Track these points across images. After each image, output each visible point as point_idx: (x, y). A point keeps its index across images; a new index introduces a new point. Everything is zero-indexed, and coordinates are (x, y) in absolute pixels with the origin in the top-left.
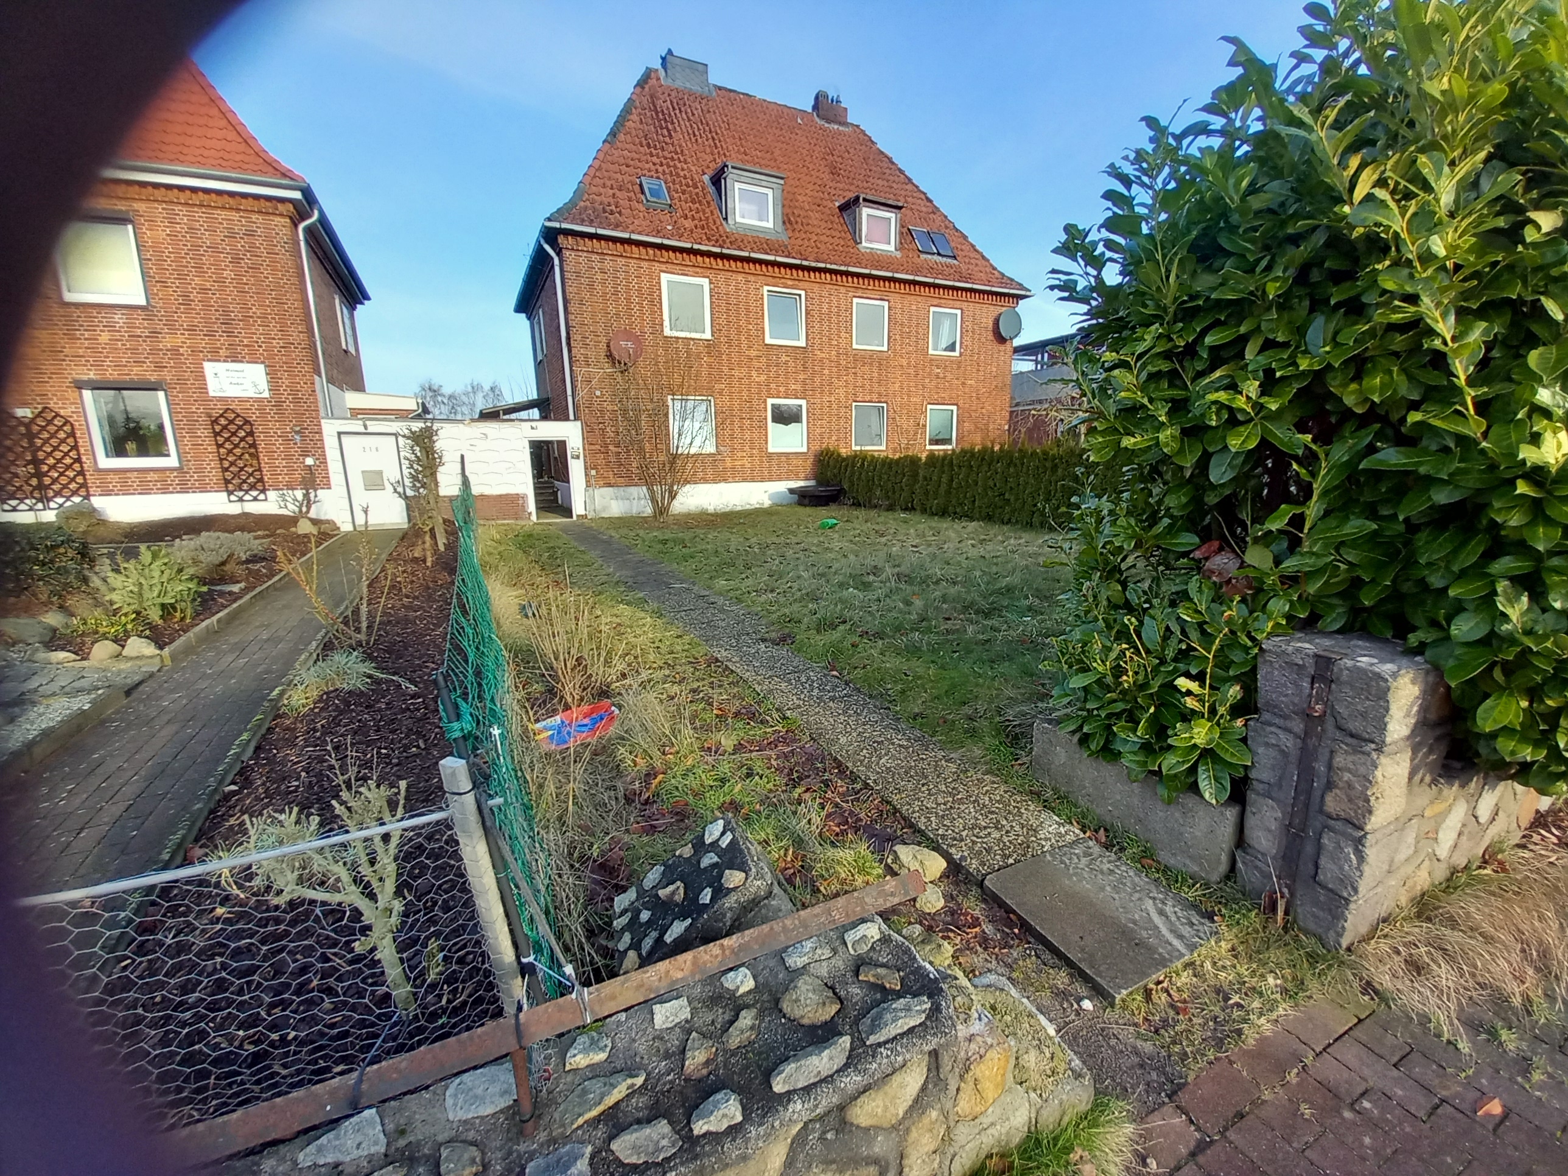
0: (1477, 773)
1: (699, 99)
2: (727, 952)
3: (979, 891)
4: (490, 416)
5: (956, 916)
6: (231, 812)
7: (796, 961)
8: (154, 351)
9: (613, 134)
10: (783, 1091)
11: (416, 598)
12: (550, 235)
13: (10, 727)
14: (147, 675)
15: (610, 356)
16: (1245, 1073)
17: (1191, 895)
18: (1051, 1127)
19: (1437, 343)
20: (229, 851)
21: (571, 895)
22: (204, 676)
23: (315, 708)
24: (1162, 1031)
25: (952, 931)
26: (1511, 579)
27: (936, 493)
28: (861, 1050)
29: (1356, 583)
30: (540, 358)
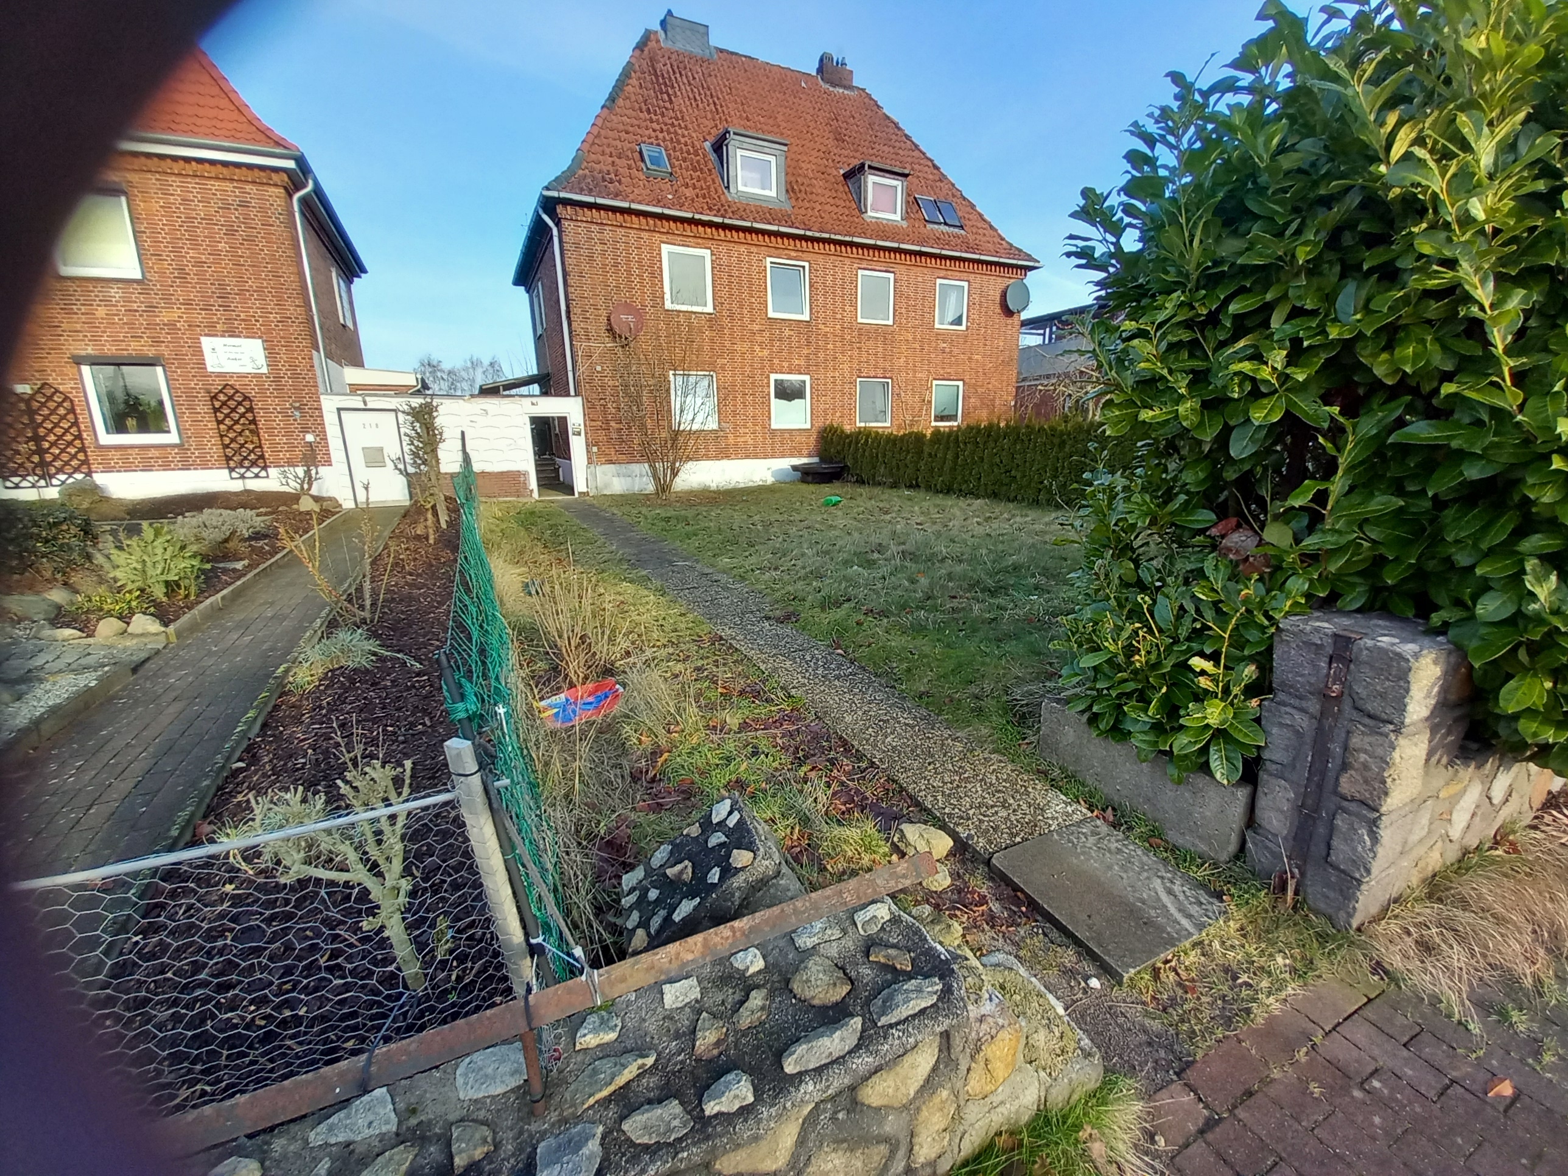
0: (1494, 753)
1: (700, 62)
2: (738, 934)
3: (986, 869)
4: (490, 391)
5: (963, 894)
6: (239, 789)
7: (805, 941)
8: (150, 326)
9: (612, 99)
10: (795, 1072)
11: (419, 575)
12: (549, 205)
13: (17, 704)
14: (153, 652)
15: (610, 330)
16: (1253, 1052)
17: (1200, 874)
18: (1060, 1105)
19: (1475, 309)
20: (236, 828)
21: (579, 873)
22: (210, 653)
23: (320, 685)
24: (1170, 1010)
25: (959, 909)
26: (1542, 558)
27: (941, 469)
28: (872, 1031)
29: (1379, 562)
30: (539, 332)
